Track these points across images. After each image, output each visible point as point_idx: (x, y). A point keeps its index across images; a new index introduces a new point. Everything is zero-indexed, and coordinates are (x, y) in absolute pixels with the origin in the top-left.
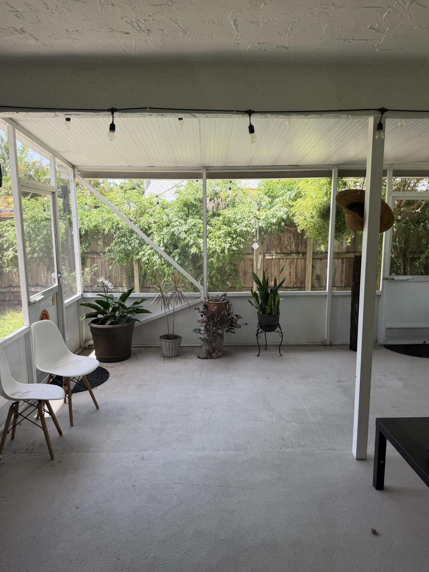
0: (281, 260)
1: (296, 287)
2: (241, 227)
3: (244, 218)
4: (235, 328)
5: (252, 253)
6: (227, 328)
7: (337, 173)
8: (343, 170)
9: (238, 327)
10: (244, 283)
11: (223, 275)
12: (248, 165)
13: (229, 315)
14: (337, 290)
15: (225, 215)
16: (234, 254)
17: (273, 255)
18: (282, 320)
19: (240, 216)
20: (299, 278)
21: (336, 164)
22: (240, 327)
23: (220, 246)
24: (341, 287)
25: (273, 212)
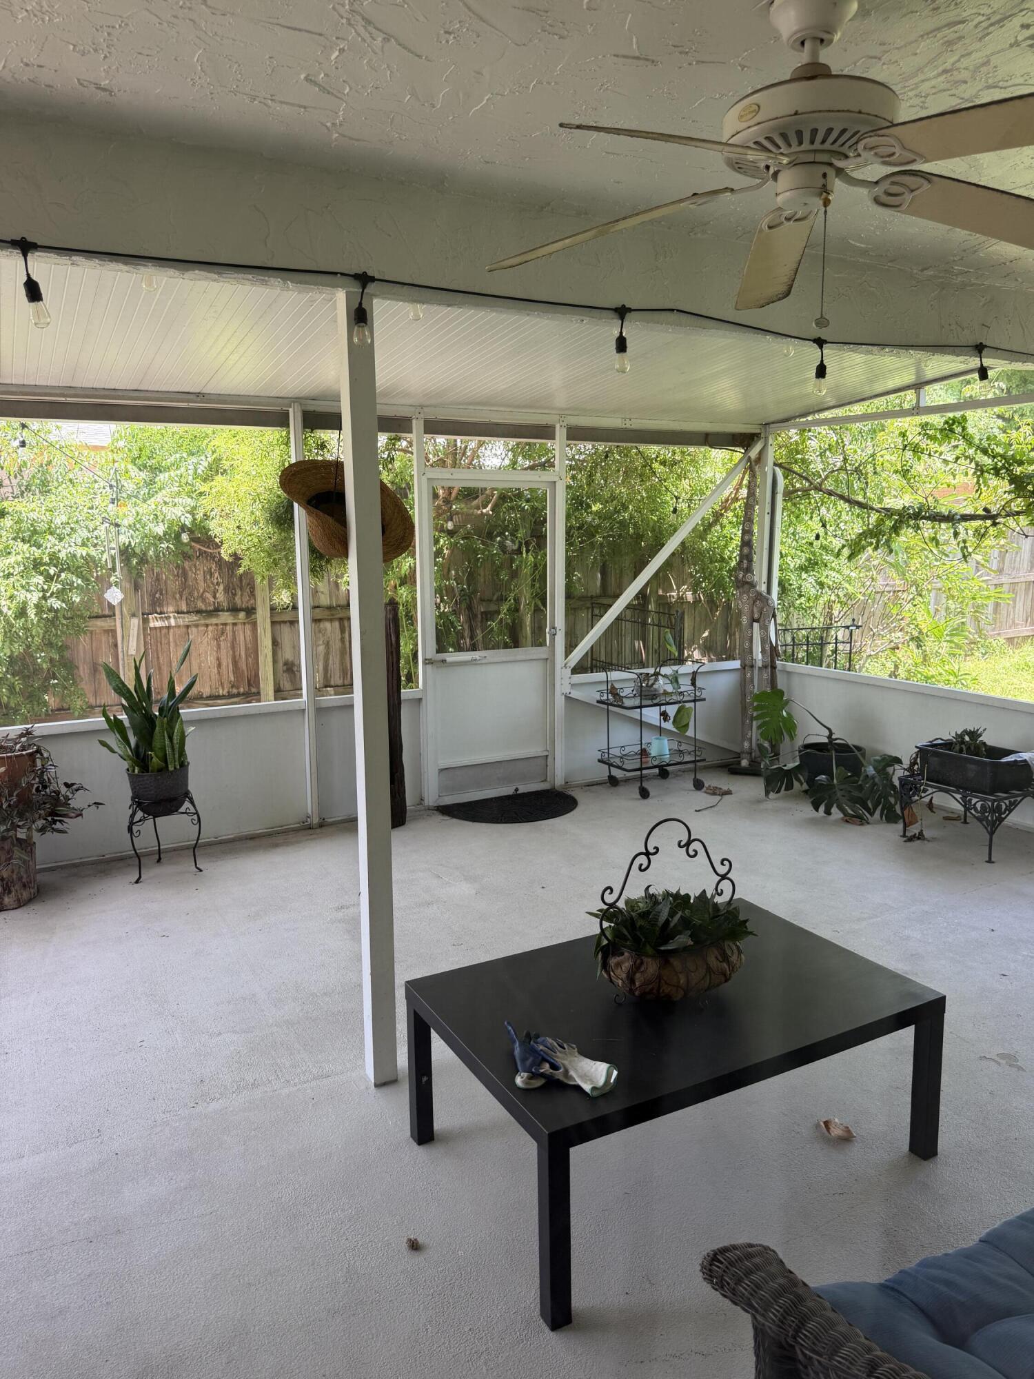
0: (194, 629)
1: (238, 695)
2: (70, 546)
3: (77, 522)
4: (65, 819)
5: (111, 613)
6: (40, 823)
7: (300, 419)
8: (314, 411)
9: (73, 815)
10: (96, 694)
11: (29, 677)
12: (69, 385)
13: (45, 787)
14: (336, 695)
15: (21, 513)
16: (56, 617)
17: (169, 617)
18: (196, 782)
19: (64, 518)
20: (243, 671)
21: (296, 396)
22: (81, 815)
23: (11, 597)
24: (344, 686)
25: (154, 507)
